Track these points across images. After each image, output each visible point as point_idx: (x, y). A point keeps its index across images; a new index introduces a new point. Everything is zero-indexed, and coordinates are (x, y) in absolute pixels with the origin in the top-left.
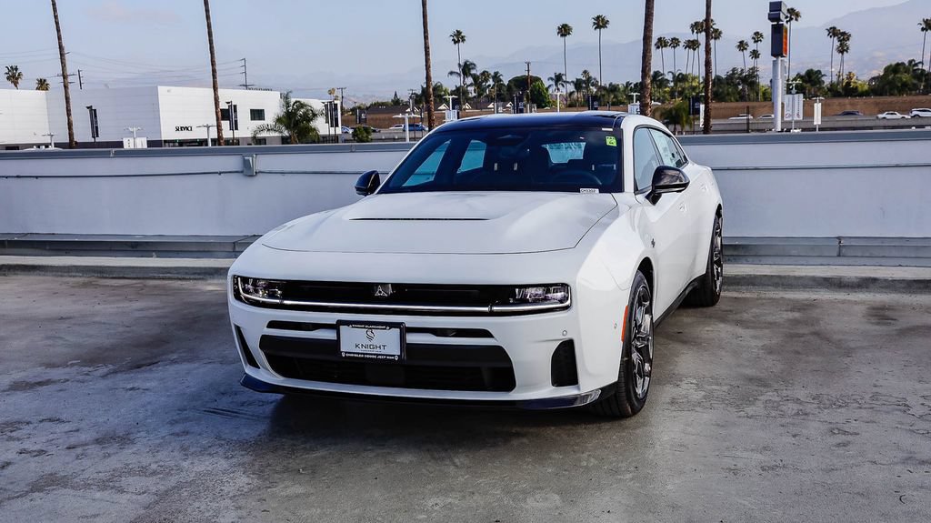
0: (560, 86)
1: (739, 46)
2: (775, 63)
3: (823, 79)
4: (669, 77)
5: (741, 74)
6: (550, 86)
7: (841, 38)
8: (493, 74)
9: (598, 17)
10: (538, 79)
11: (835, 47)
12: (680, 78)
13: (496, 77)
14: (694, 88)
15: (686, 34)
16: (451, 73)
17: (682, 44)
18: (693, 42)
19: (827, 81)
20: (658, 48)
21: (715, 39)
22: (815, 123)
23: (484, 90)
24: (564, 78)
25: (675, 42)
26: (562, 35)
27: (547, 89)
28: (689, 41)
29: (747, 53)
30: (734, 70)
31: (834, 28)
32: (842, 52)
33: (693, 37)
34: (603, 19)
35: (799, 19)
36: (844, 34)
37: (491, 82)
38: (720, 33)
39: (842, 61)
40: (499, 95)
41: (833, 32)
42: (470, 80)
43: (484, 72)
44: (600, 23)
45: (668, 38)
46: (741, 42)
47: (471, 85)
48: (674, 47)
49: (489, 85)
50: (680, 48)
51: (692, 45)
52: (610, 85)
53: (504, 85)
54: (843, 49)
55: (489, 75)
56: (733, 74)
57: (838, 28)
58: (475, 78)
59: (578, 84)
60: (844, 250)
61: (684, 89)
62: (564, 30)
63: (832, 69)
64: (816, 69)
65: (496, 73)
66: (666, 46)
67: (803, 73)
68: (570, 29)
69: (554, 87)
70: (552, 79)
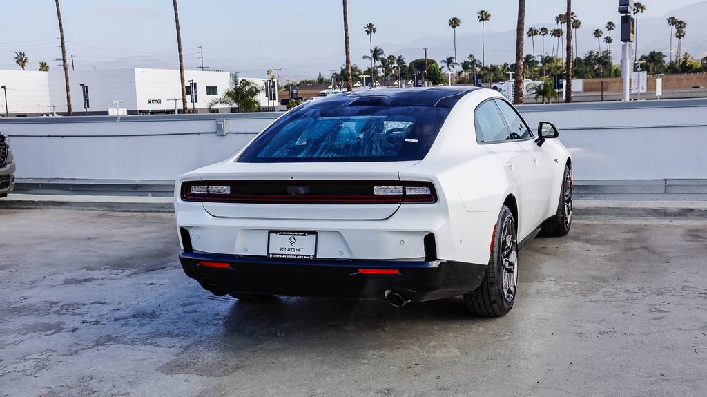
0: (451, 67)
1: (595, 34)
2: (624, 47)
3: (664, 59)
4: (539, 59)
5: (596, 56)
6: (443, 67)
7: (678, 25)
8: (397, 58)
9: (482, 12)
10: (433, 62)
11: (674, 33)
12: (548, 60)
13: (400, 60)
14: (559, 68)
15: (553, 25)
16: (364, 57)
17: (549, 32)
18: (557, 30)
19: (667, 61)
20: (530, 35)
21: (576, 28)
22: (657, 95)
23: (390, 71)
24: (454, 60)
25: (544, 31)
26: (452, 27)
27: (440, 69)
28: (554, 30)
29: (602, 39)
30: (591, 52)
31: (673, 18)
32: (679, 37)
33: (558, 27)
34: (486, 14)
35: (644, 11)
36: (680, 22)
37: (395, 64)
38: (580, 23)
39: (680, 44)
40: (402, 75)
41: (672, 21)
42: (379, 63)
43: (390, 56)
44: (484, 16)
45: (538, 28)
46: (597, 31)
47: (380, 66)
48: (543, 35)
49: (394, 67)
50: (548, 36)
51: (557, 33)
52: (491, 65)
53: (406, 66)
54: (680, 35)
55: (394, 58)
56: (591, 56)
57: (676, 18)
58: (383, 61)
59: (465, 66)
60: (668, 189)
61: (550, 68)
62: (455, 23)
63: (671, 51)
64: (657, 51)
65: (400, 57)
66: (536, 34)
67: (647, 54)
68: (459, 21)
69: (446, 68)
70: (444, 61)
